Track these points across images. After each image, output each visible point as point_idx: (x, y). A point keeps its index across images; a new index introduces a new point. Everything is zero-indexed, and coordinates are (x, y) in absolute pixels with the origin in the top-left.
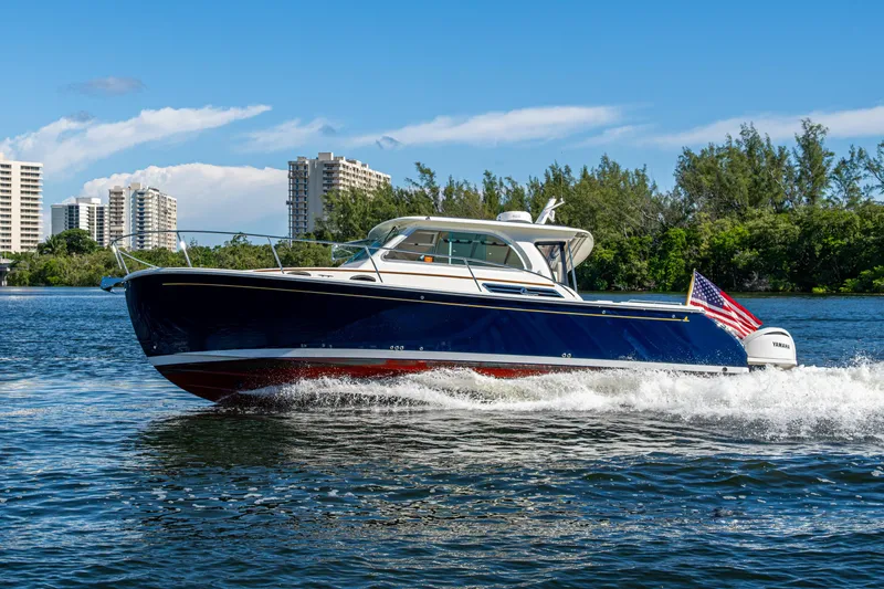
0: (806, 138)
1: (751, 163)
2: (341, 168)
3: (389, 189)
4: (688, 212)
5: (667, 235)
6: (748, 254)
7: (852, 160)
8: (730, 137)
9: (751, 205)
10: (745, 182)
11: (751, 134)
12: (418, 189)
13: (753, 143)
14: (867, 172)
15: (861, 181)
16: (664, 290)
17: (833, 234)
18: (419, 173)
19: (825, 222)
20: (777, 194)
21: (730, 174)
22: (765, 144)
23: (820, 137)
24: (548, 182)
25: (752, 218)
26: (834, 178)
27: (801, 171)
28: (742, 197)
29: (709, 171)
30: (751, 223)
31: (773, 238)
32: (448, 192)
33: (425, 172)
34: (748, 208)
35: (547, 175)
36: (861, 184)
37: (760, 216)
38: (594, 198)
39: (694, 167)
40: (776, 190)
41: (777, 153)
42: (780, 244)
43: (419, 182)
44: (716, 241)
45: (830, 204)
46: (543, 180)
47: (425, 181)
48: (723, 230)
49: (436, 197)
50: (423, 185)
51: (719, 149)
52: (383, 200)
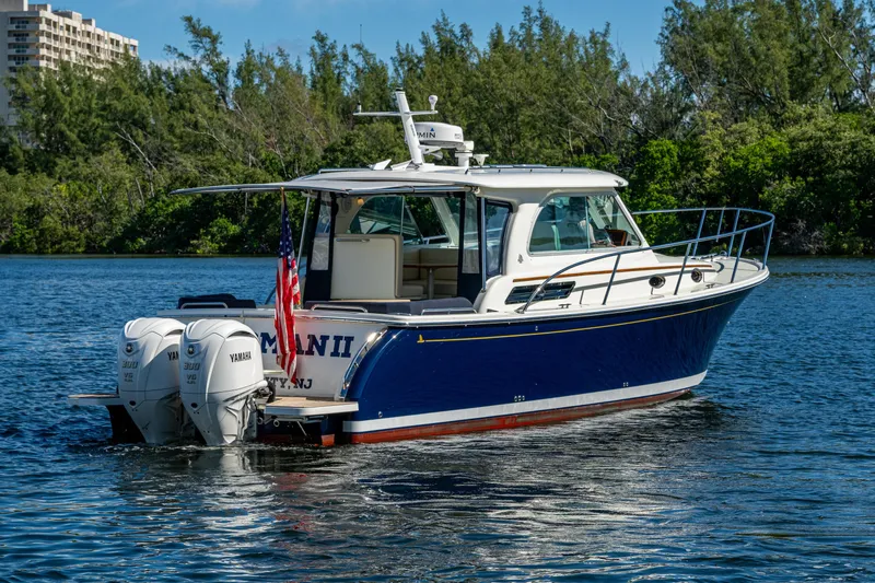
1: (795, 23)
2: (43, 27)
3: (134, 65)
4: (683, 111)
5: (648, 152)
6: (787, 186)
9: (792, 99)
10: (782, 56)
12: (187, 66)
18: (190, 36)
20: (839, 77)
21: (756, 41)
24: (429, 51)
25: (796, 121)
28: (776, 82)
29: (719, 35)
30: (793, 131)
31: (830, 156)
32: (245, 71)
33: (201, 33)
34: (789, 103)
35: (425, 41)
37: (809, 117)
38: (511, 84)
39: (692, 29)
40: (836, 71)
42: (844, 167)
43: (189, 52)
44: (733, 163)
46: (420, 51)
47: (202, 52)
48: (743, 142)
49: (222, 82)
50: (198, 58)
52: (125, 87)
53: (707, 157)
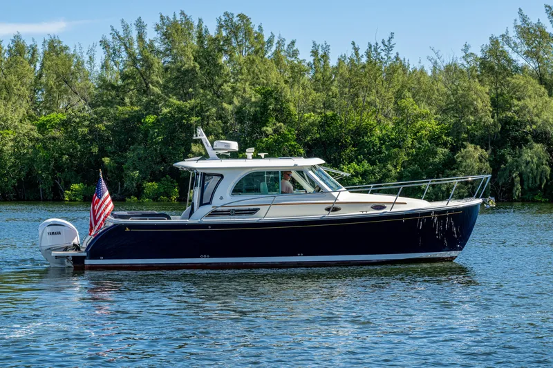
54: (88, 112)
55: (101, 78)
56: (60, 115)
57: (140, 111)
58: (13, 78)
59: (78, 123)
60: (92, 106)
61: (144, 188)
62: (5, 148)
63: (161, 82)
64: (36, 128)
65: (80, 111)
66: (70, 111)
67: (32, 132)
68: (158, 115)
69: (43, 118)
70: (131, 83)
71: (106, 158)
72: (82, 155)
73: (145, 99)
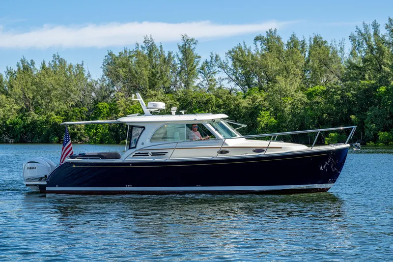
0: (184, 46)
1: (151, 62)
4: (111, 92)
5: (97, 107)
7: (211, 62)
8: (138, 44)
10: (146, 73)
11: (151, 43)
13: (151, 48)
14: (220, 69)
15: (216, 74)
16: (95, 143)
17: (199, 107)
19: (194, 100)
20: (166, 81)
21: (137, 68)
22: (159, 49)
23: (192, 46)
24: (19, 69)
26: (201, 72)
27: (181, 67)
28: (144, 82)
29: (124, 66)
30: (150, 100)
34: (148, 90)
35: (18, 65)
36: (216, 77)
37: (156, 95)
38: (49, 81)
39: (115, 63)
40: (165, 79)
41: (166, 55)
44: (128, 111)
45: (198, 88)
46: (16, 69)
48: (132, 104)
51: (130, 52)
53: (119, 109)
54: (341, 85)
55: (349, 62)
56: (322, 87)
57: (376, 83)
58: (291, 63)
59: (334, 92)
60: (343, 80)
61: (378, 136)
62: (285, 109)
63: (390, 64)
64: (306, 96)
65: (335, 84)
66: (328, 84)
67: (303, 99)
68: (387, 86)
69: (311, 89)
70: (369, 65)
71: (353, 116)
72: (336, 114)
73: (379, 76)
